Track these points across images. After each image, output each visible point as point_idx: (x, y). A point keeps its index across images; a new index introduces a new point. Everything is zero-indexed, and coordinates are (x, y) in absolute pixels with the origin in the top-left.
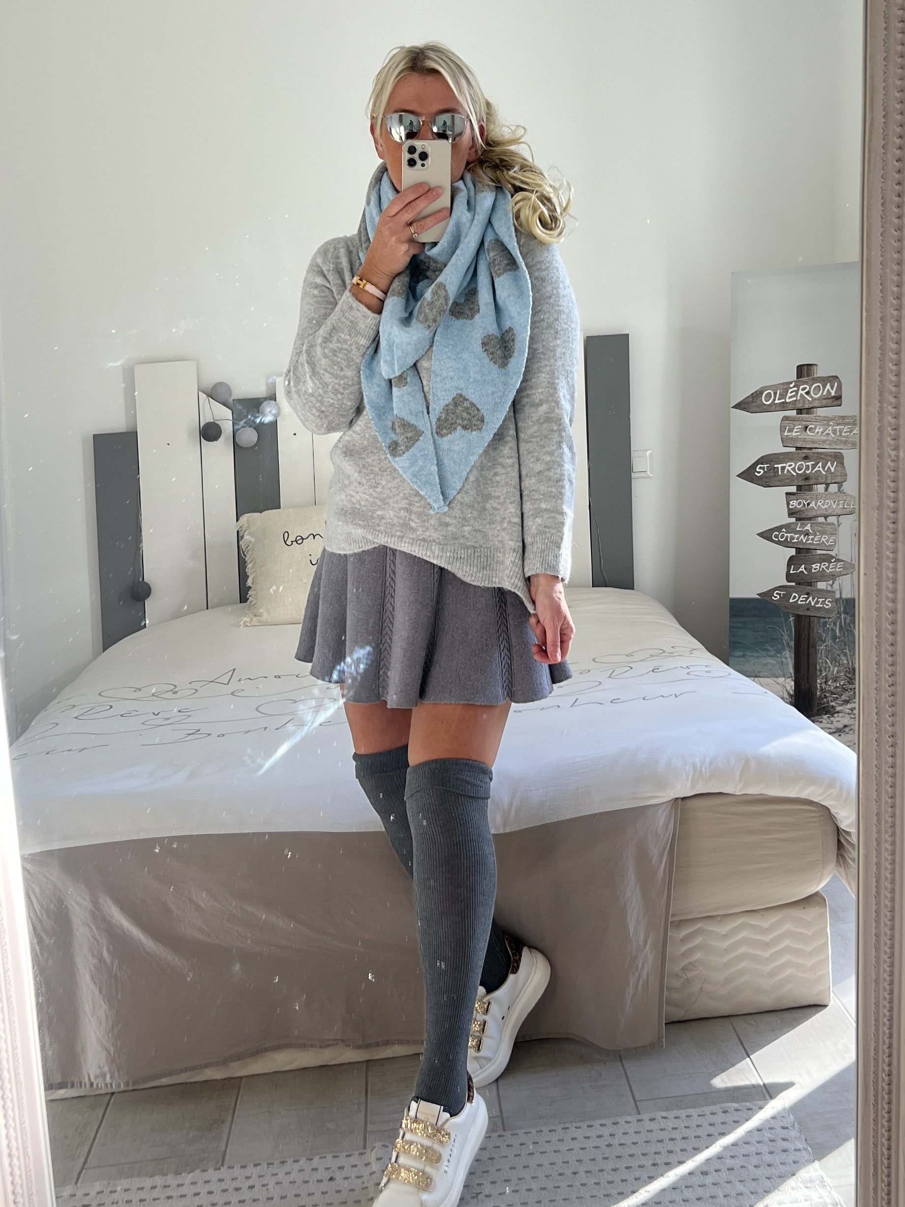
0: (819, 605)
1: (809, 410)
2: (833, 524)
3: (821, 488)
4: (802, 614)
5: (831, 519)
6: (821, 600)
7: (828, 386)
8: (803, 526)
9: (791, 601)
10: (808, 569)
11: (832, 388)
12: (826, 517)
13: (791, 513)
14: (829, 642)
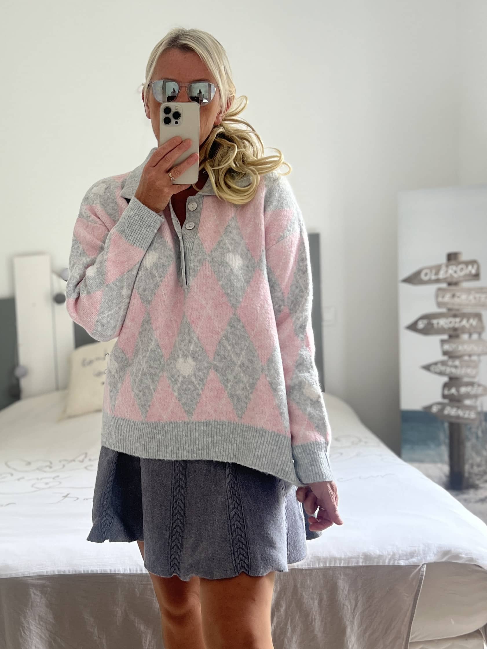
0: (466, 416)
1: (456, 284)
2: (474, 361)
3: (465, 337)
4: (453, 420)
5: (474, 358)
6: (467, 412)
7: (470, 267)
8: (453, 362)
9: (446, 412)
10: (458, 391)
11: (473, 267)
12: (470, 356)
13: (445, 353)
14: (474, 440)
